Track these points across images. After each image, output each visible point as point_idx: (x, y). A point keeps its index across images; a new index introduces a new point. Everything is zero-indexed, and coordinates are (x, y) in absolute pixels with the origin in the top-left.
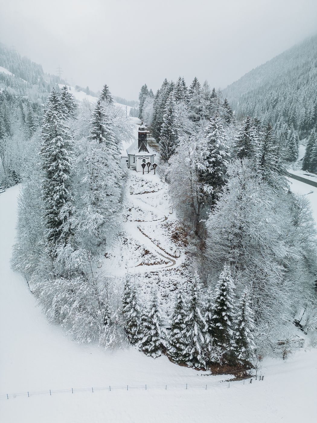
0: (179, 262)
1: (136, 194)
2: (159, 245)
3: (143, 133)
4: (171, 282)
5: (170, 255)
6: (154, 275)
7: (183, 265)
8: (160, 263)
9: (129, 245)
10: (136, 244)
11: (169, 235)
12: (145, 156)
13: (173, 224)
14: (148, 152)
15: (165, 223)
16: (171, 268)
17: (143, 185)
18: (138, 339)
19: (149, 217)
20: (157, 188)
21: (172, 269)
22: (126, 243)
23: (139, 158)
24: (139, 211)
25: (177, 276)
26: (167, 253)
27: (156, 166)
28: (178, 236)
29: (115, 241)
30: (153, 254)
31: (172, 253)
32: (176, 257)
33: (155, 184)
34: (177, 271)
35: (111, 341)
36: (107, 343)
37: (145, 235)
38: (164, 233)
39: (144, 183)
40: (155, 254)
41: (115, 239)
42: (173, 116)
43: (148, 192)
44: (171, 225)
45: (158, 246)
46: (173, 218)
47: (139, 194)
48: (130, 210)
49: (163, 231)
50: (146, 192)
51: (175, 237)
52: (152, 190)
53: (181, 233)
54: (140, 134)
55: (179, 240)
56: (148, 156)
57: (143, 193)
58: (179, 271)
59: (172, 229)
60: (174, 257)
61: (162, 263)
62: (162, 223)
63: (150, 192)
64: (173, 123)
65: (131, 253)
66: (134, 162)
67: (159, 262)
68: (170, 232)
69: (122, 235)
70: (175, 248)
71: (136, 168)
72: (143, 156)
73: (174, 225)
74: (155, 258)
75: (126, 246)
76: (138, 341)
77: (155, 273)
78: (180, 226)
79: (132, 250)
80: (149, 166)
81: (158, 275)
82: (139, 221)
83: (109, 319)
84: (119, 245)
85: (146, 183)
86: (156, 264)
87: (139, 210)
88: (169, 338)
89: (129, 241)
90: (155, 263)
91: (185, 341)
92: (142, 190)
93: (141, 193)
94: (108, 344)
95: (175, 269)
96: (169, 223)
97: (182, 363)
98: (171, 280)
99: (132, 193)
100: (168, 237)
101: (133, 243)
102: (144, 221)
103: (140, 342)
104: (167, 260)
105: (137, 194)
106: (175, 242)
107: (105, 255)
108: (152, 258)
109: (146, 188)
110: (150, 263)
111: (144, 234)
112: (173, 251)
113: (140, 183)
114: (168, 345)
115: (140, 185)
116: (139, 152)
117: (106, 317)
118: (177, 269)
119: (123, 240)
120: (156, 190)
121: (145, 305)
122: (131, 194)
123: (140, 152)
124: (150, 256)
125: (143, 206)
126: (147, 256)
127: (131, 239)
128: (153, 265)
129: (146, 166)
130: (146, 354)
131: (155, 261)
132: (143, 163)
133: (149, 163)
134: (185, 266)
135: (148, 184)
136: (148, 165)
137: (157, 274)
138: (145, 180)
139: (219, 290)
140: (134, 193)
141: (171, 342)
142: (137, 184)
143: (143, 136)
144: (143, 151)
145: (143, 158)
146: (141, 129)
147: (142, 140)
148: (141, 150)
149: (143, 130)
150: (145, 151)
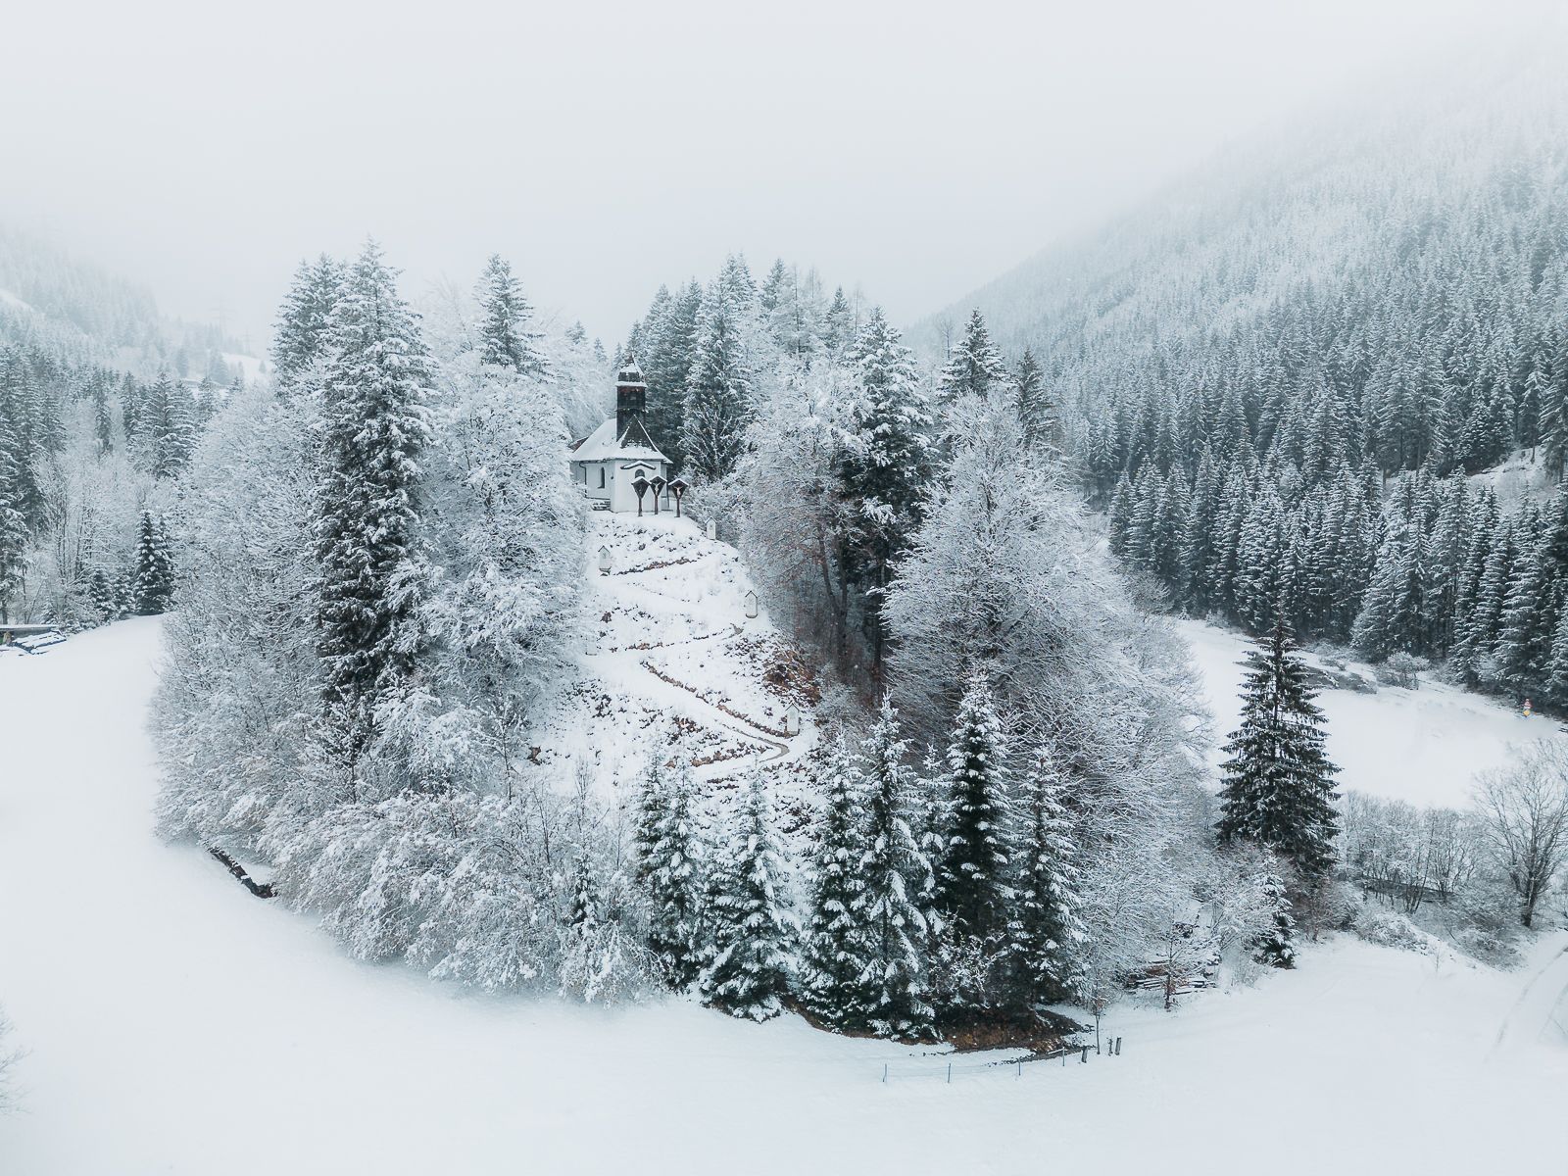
0: (800, 747)
1: (621, 572)
2: (727, 704)
3: (635, 388)
4: (783, 805)
5: (768, 731)
6: (719, 788)
7: (815, 754)
8: (738, 753)
9: (618, 716)
10: (644, 710)
11: (756, 672)
12: (643, 460)
13: (764, 641)
14: (654, 449)
15: (737, 639)
16: (776, 763)
17: (644, 545)
18: (698, 963)
19: (679, 631)
20: (695, 552)
21: (781, 765)
22: (605, 711)
23: (621, 469)
24: (639, 617)
25: (798, 785)
26: (757, 726)
27: (682, 491)
28: (787, 676)
29: (563, 712)
30: (710, 730)
31: (773, 723)
32: (786, 735)
33: (685, 540)
34: (797, 771)
35: (606, 969)
36: (593, 976)
37: (671, 681)
38: (738, 669)
39: (646, 539)
40: (714, 729)
41: (561, 706)
42: (730, 341)
43: (667, 564)
44: (759, 644)
45: (720, 707)
46: (763, 627)
47: (633, 571)
48: (607, 618)
49: (734, 662)
50: (656, 563)
51: (778, 678)
52: (676, 555)
53: (795, 669)
54: (624, 395)
55: (790, 688)
56: (652, 460)
57: (645, 569)
58: (803, 772)
59: (764, 657)
60: (781, 735)
61: (743, 752)
62: (728, 641)
63: (670, 564)
64: (728, 363)
65: (630, 736)
66: (603, 487)
67: (733, 752)
68: (759, 664)
69: (587, 692)
70: (779, 711)
71: (608, 503)
72: (636, 460)
73: (768, 644)
74: (718, 741)
75: (607, 721)
76: (698, 971)
77: (725, 783)
78: (787, 648)
79: (629, 729)
80: (657, 489)
81: (734, 787)
82: (645, 646)
83: (592, 904)
84: (579, 720)
85: (655, 539)
86: (724, 758)
87: (641, 614)
88: (808, 938)
89: (615, 705)
90: (718, 757)
91: (863, 939)
92: (642, 559)
93: (638, 569)
94: (599, 979)
95: (791, 765)
96: (752, 640)
97: (857, 1026)
98: (781, 798)
99: (606, 572)
100: (756, 679)
101: (632, 706)
102: (660, 644)
103: (704, 974)
104: (758, 744)
105: (626, 573)
106: (779, 693)
107: (532, 758)
108: (708, 741)
109: (654, 552)
110: (700, 756)
111: (666, 679)
112: (776, 718)
113: (634, 540)
114: (806, 966)
115: (635, 546)
116: (623, 447)
117: (583, 896)
118: (796, 766)
119: (594, 704)
120: (691, 554)
121: (719, 836)
122: (603, 575)
123: (627, 448)
124: (700, 736)
125: (652, 604)
126: (687, 739)
127: (625, 698)
128: (711, 762)
129: (649, 490)
130: (730, 1013)
131: (718, 748)
133: (657, 480)
134: (819, 756)
135: (662, 541)
136: (653, 487)
137: (732, 783)
138: (650, 530)
139: (961, 755)
140: (612, 571)
141: (815, 953)
142: (624, 545)
143: (633, 398)
144: (636, 446)
145: (635, 466)
146: (628, 377)
147: (632, 410)
148: (631, 442)
149: (633, 379)
150: (643, 446)
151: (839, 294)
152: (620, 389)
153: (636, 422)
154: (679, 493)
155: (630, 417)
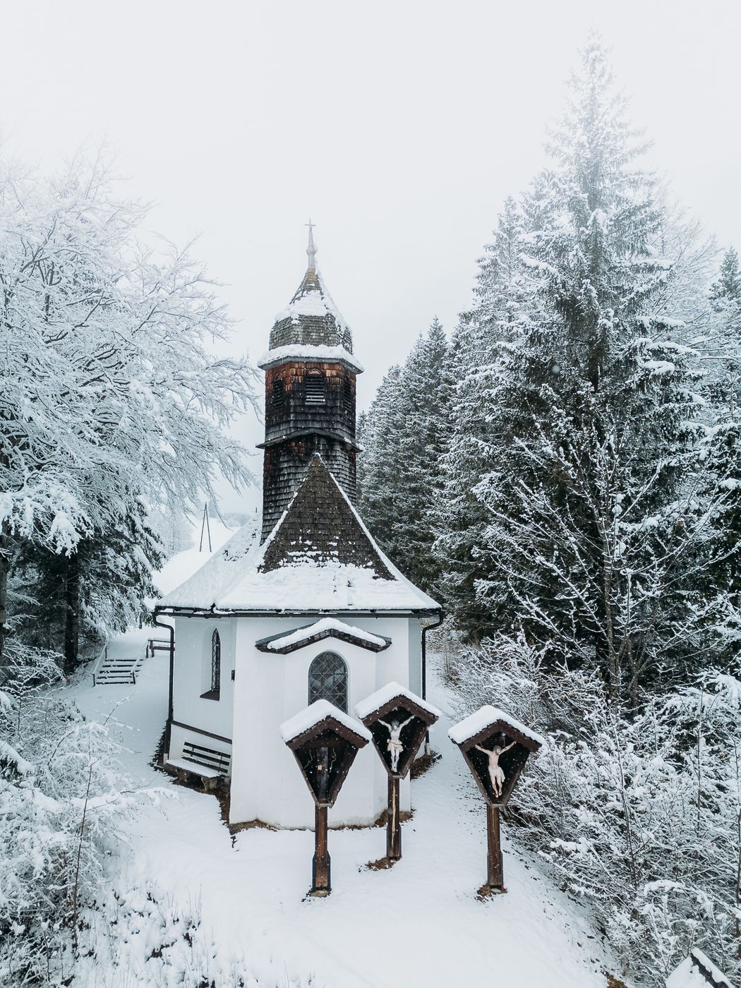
3: (319, 363)
12: (342, 614)
14: (383, 571)
72: (314, 615)
123: (285, 572)
132: (324, 708)
133: (399, 709)
136: (381, 738)
143: (316, 399)
144: (316, 558)
145: (312, 640)
146: (299, 330)
147: (310, 438)
148: (299, 548)
149: (314, 336)
150: (344, 560)
152: (274, 369)
153: (321, 476)
155: (304, 462)
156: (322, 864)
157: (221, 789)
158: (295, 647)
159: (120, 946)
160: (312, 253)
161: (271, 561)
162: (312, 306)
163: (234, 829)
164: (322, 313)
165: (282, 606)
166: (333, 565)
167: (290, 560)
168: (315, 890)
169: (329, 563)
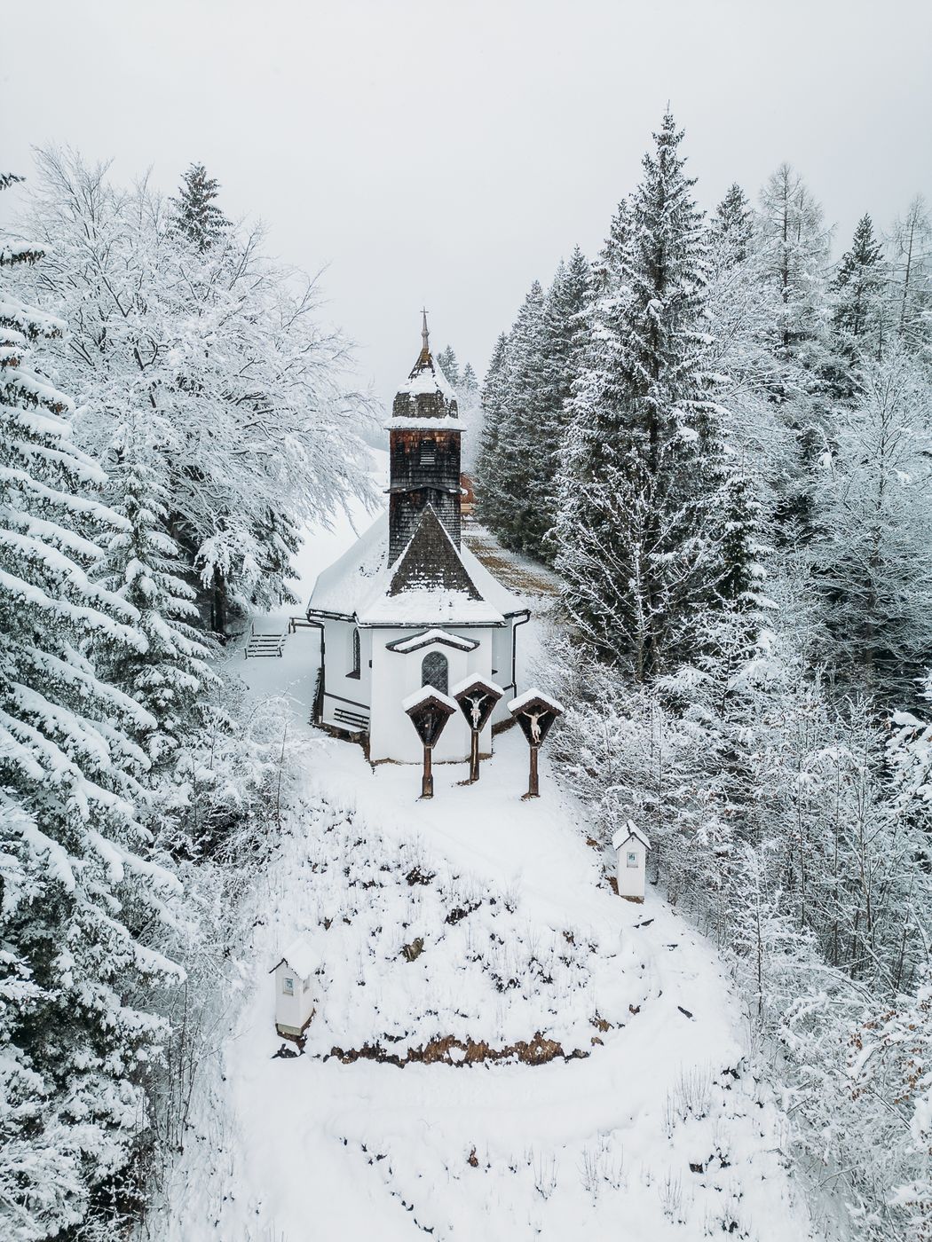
1: (337, 1052)
3: (431, 432)
12: (446, 626)
14: (475, 595)
17: (419, 944)
20: (582, 1009)
23: (390, 647)
27: (545, 723)
33: (548, 945)
39: (429, 913)
42: (680, 302)
43: (478, 1053)
47: (372, 1052)
50: (450, 1040)
52: (518, 1020)
54: (405, 450)
56: (468, 626)
57: (415, 1056)
63: (494, 1056)
64: (674, 360)
66: (355, 674)
71: (364, 721)
72: (424, 627)
80: (476, 713)
85: (456, 916)
92: (404, 1003)
93: (390, 1049)
99: (294, 1041)
105: (353, 1056)
109: (453, 987)
113: (394, 904)
115: (394, 939)
116: (396, 588)
120: (570, 1024)
122: (284, 1053)
123: (405, 595)
129: (456, 726)
132: (430, 691)
133: (478, 690)
135: (476, 931)
136: (466, 708)
138: (444, 878)
140: (318, 1041)
142: (363, 921)
143: (427, 460)
144: (427, 585)
145: (424, 645)
146: (416, 405)
147: (424, 490)
148: (416, 578)
149: (427, 410)
150: (448, 586)
151: (864, 232)
152: (397, 434)
153: (432, 522)
154: (536, 728)
155: (420, 510)
156: (428, 781)
157: (364, 740)
158: (413, 649)
159: (307, 827)
160: (426, 335)
161: (397, 587)
162: (426, 384)
163: (373, 765)
164: (433, 390)
165: (404, 621)
166: (439, 590)
167: (409, 586)
168: (423, 795)
169: (437, 588)
